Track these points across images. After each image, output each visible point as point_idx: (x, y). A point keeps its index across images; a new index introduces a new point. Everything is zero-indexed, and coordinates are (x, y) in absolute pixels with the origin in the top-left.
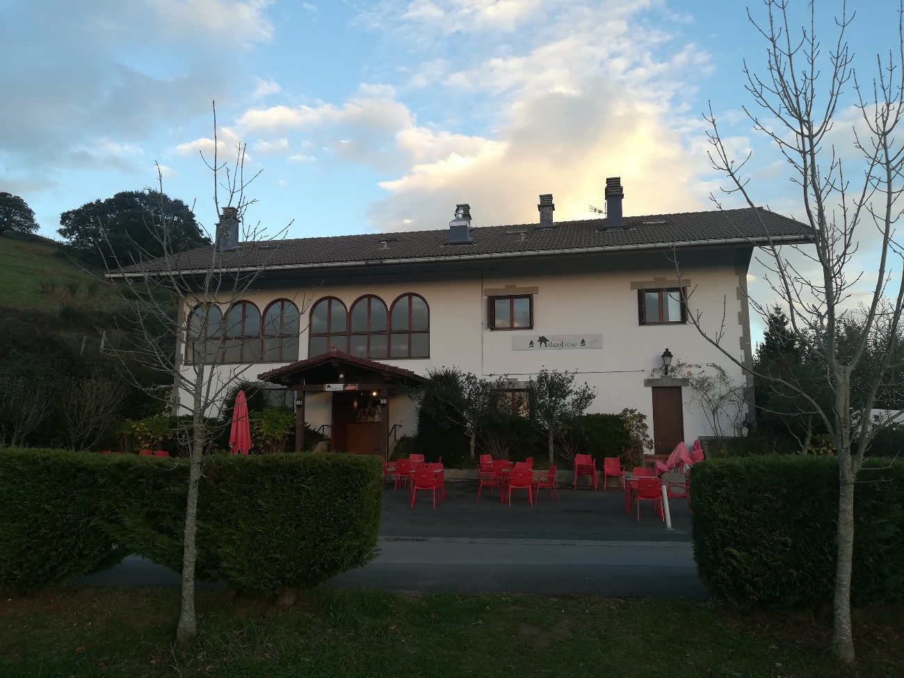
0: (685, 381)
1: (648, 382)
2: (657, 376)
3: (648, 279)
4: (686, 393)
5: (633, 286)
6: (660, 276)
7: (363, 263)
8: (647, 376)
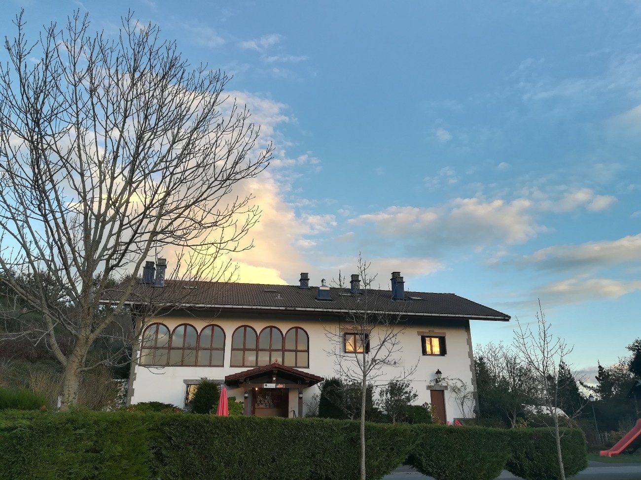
0: (446, 387)
1: (429, 387)
2: (432, 384)
3: (425, 331)
4: (447, 394)
5: (419, 333)
6: (431, 329)
7: (283, 308)
8: (428, 384)
